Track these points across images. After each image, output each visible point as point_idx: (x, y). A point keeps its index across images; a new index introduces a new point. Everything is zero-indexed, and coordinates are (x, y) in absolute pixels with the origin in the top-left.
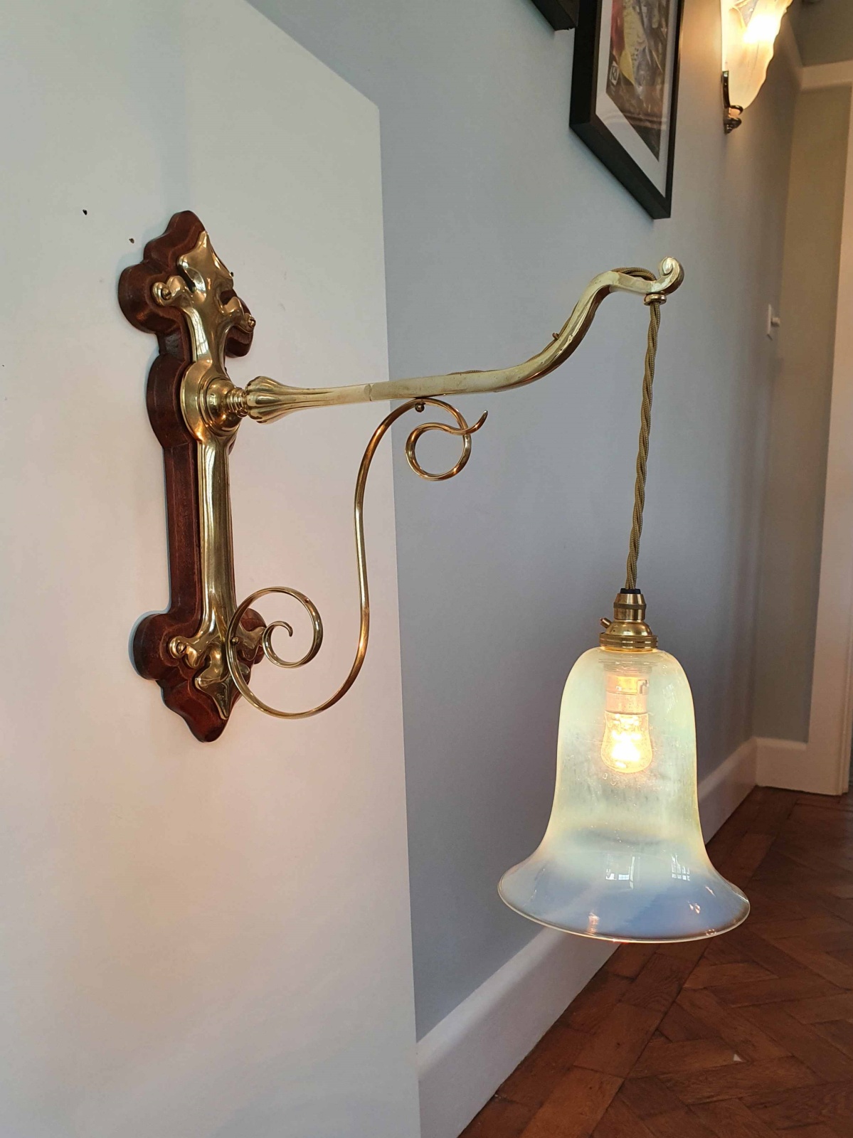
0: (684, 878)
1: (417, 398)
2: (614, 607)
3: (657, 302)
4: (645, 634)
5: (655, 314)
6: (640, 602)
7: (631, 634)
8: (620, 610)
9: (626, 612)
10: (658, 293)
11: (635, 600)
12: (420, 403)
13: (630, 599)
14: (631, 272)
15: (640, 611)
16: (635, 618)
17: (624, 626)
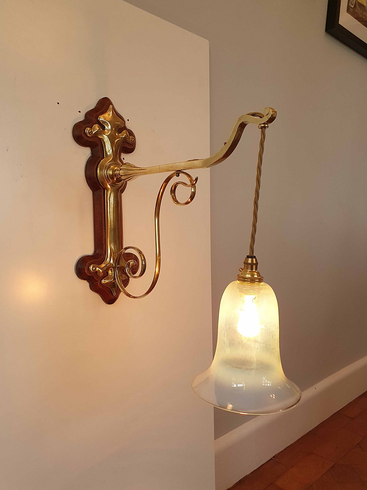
0: (268, 385)
1: (177, 171)
2: (244, 264)
3: (264, 127)
4: (256, 276)
5: (263, 134)
6: (254, 262)
7: (250, 276)
8: (246, 265)
9: (248, 266)
10: (264, 124)
11: (252, 261)
12: (178, 173)
13: (250, 261)
14: (254, 115)
15: (254, 266)
16: (252, 269)
17: (248, 272)
